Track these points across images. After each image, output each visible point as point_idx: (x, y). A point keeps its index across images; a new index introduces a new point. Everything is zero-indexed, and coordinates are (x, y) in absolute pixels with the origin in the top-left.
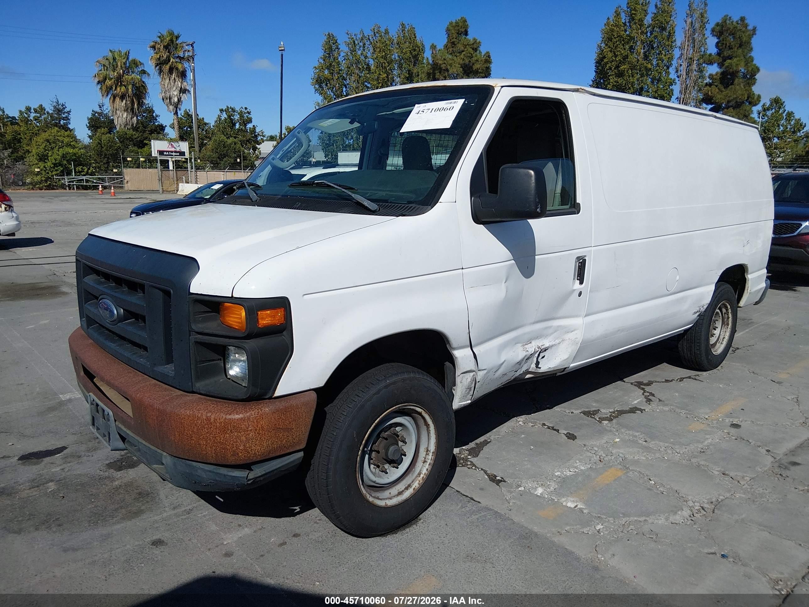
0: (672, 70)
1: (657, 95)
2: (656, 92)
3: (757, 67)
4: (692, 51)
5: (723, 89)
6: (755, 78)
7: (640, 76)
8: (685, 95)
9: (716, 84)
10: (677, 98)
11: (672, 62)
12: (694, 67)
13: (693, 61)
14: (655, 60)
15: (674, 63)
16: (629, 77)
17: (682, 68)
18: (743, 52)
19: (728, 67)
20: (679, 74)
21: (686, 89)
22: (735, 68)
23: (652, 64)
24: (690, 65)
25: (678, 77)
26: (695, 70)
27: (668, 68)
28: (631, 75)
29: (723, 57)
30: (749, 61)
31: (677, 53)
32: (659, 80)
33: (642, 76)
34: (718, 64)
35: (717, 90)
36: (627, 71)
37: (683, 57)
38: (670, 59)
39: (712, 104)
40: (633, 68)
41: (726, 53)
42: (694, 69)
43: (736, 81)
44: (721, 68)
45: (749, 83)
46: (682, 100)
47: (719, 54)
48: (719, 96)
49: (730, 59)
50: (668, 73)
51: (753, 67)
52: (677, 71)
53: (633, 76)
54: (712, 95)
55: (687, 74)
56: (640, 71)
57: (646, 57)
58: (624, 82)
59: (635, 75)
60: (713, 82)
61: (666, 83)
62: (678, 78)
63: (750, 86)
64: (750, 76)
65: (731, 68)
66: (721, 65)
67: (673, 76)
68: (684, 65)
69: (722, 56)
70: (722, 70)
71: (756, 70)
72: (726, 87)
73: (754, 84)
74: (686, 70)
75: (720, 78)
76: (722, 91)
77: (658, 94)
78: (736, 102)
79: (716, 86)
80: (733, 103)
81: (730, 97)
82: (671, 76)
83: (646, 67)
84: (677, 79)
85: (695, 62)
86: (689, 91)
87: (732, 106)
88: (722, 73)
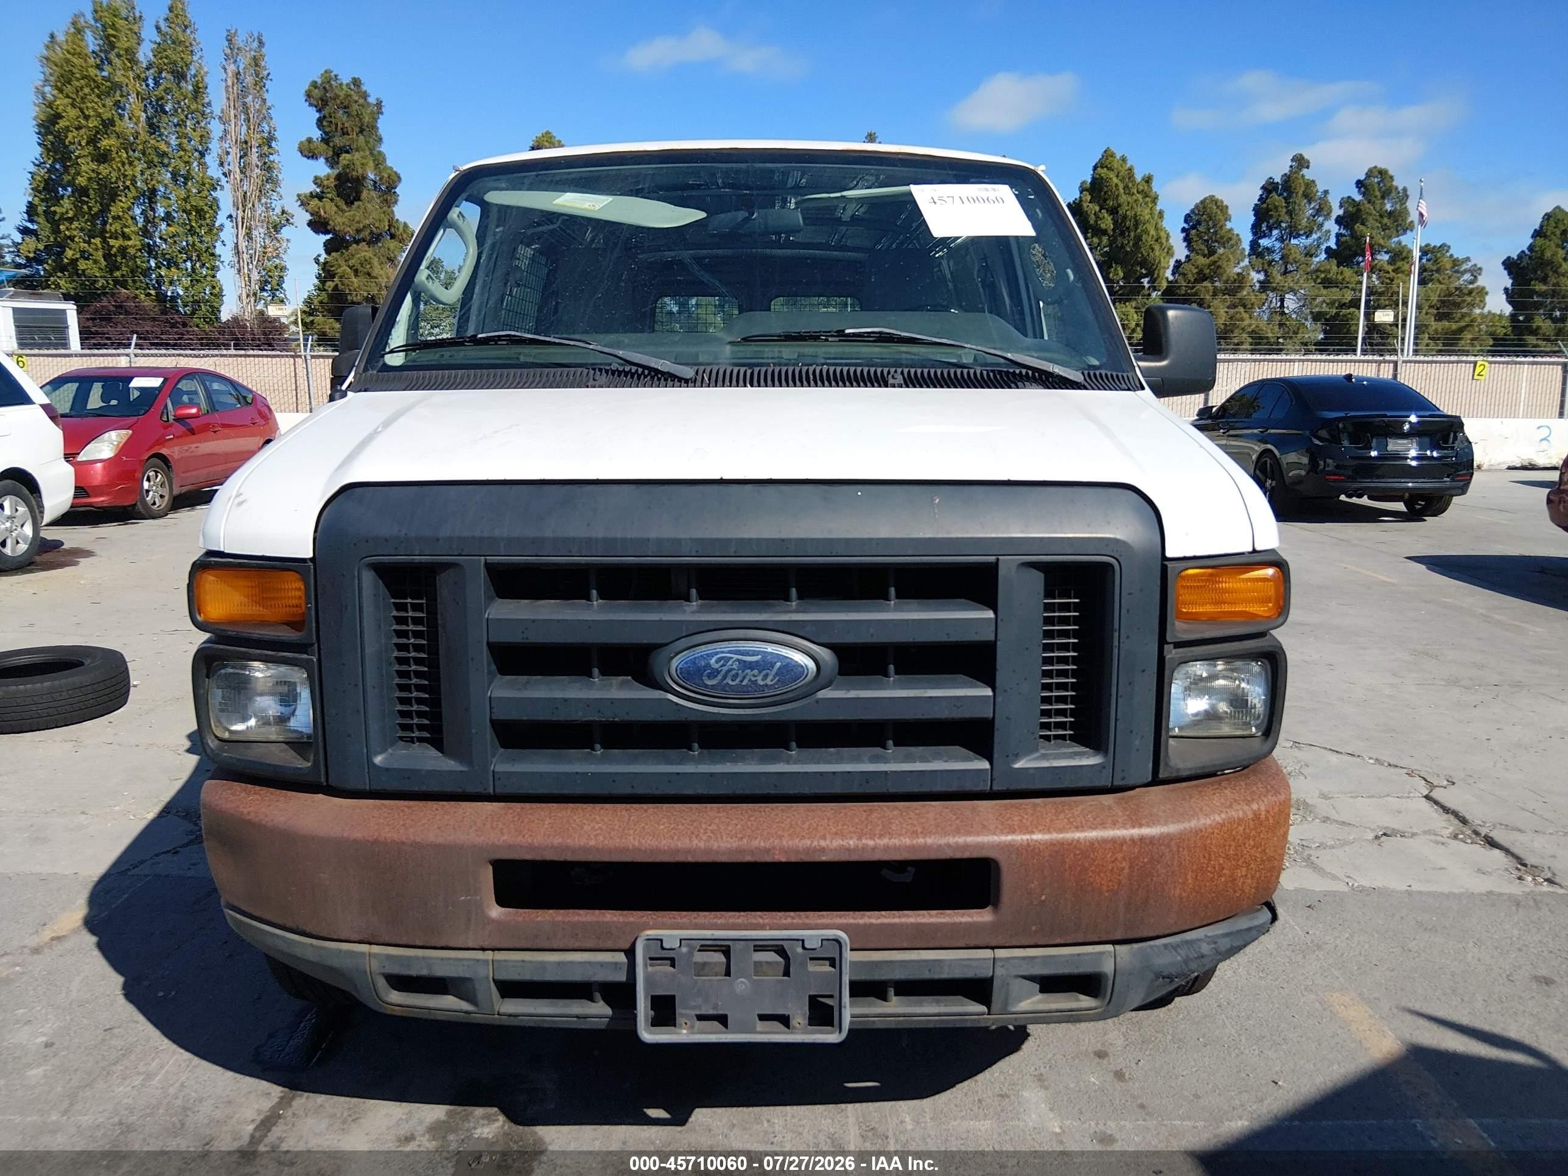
0: (211, 160)
1: (189, 207)
2: (186, 200)
3: (396, 173)
4: (244, 128)
5: (344, 207)
6: (395, 192)
7: (145, 165)
8: (244, 211)
9: (329, 196)
10: (230, 216)
11: (210, 146)
12: (254, 157)
13: (251, 147)
14: (174, 137)
15: (215, 147)
16: (123, 164)
17: (230, 158)
18: (367, 142)
19: (348, 166)
20: (226, 169)
21: (246, 201)
22: (360, 171)
23: (168, 144)
24: (245, 155)
25: (225, 174)
26: (257, 166)
27: (202, 155)
28: (126, 161)
29: (334, 147)
30: (379, 161)
31: (216, 128)
32: (187, 178)
33: (150, 164)
34: (327, 159)
35: (335, 208)
36: (117, 153)
37: (229, 137)
38: (205, 138)
39: (326, 232)
40: (128, 146)
41: (338, 141)
42: (254, 163)
43: (364, 195)
44: (332, 167)
45: (386, 200)
46: (240, 219)
47: (326, 140)
48: (339, 220)
49: (347, 152)
50: (203, 165)
51: (389, 171)
52: (222, 164)
53: (131, 164)
54: (325, 216)
55: (241, 172)
56: (144, 154)
57: (153, 128)
58: (114, 175)
59: (136, 163)
60: (322, 192)
61: (204, 184)
62: (226, 176)
63: (389, 207)
64: (387, 188)
65: (353, 170)
66: (332, 162)
67: (214, 171)
68: (235, 152)
69: (331, 144)
70: (336, 172)
71: (397, 179)
72: (350, 203)
73: (396, 202)
74: (240, 163)
75: (336, 186)
76: (342, 211)
77: (192, 206)
78: (372, 232)
79: (332, 200)
80: (367, 233)
81: (358, 222)
82: (210, 172)
83: (156, 149)
84: (224, 180)
85: (254, 150)
86: (250, 205)
87: (364, 240)
88: (338, 177)
